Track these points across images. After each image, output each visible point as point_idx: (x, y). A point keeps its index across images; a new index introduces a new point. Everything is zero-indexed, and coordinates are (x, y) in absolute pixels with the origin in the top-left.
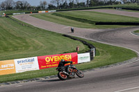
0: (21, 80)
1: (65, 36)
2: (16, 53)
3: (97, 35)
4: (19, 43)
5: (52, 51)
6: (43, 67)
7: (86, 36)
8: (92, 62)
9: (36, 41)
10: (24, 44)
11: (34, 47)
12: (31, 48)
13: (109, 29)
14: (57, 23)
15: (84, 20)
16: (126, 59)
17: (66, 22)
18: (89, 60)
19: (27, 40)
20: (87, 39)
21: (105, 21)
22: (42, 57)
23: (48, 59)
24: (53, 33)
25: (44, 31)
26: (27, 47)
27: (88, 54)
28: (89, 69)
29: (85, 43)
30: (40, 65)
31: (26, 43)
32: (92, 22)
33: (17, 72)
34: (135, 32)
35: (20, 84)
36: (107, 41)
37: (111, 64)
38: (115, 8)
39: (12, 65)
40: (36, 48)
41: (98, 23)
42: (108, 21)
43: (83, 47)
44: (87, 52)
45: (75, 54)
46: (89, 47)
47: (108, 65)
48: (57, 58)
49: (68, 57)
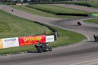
0: (8, 53)
1: (36, 22)
2: (2, 34)
3: (58, 22)
4: (3, 27)
5: (28, 33)
6: (21, 44)
7: (50, 23)
8: (55, 42)
9: (16, 26)
10: (7, 27)
11: (14, 30)
12: (13, 30)
13: (66, 19)
14: (29, 12)
15: (49, 12)
17: (36, 12)
18: (53, 40)
19: (9, 25)
20: (51, 25)
21: (63, 13)
22: (21, 38)
23: (25, 39)
24: (27, 20)
25: (21, 18)
26: (9, 30)
27: (53, 37)
28: (54, 47)
29: (50, 28)
30: (20, 43)
32: (54, 13)
33: (4, 47)
34: (84, 21)
35: (8, 56)
36: (65, 27)
37: (69, 44)
38: (70, 3)
39: (1, 43)
40: (16, 31)
41: (58, 14)
42: (65, 13)
43: (48, 31)
45: (44, 36)
46: (53, 31)
47: (67, 44)
48: (31, 39)
49: (39, 38)
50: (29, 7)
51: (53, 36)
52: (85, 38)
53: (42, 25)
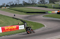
3: (27, 17)
5: (8, 24)
6: (3, 31)
9: (1, 20)
13: (32, 15)
14: (10, 12)
15: (22, 11)
16: (39, 28)
18: (24, 28)
20: (23, 19)
21: (30, 12)
22: (3, 27)
23: (6, 28)
24: (8, 17)
25: (4, 16)
28: (24, 32)
29: (22, 21)
32: (25, 12)
36: (31, 20)
38: (35, 6)
40: (1, 23)
45: (17, 26)
46: (24, 23)
49: (15, 27)
50: (10, 9)
51: (23, 26)
52: (44, 26)
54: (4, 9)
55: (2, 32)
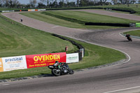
0: (9, 78)
1: (54, 35)
2: (4, 51)
3: (87, 35)
4: (7, 42)
5: (41, 50)
6: (30, 66)
7: (75, 36)
8: (81, 63)
9: (25, 40)
10: (13, 42)
11: (22, 45)
12: (20, 46)
13: (99, 30)
14: (46, 21)
15: (74, 20)
18: (77, 60)
19: (16, 39)
21: (94, 21)
22: (30, 56)
23: (36, 58)
24: (42, 32)
26: (15, 45)
28: (78, 69)
29: (74, 43)
30: (28, 64)
31: (15, 41)
32: (81, 22)
33: (5, 70)
34: (125, 33)
35: (8, 83)
36: (96, 42)
37: (100, 65)
38: (105, 9)
40: (24, 47)
41: (87, 24)
42: (97, 22)
43: (72, 47)
44: (75, 52)
45: (63, 54)
46: (78, 47)
47: (96, 66)
48: (45, 58)
49: (57, 57)
50: (47, 14)
51: (77, 55)
52: (125, 57)
53: (63, 38)
54: (32, 13)
55: (26, 68)
